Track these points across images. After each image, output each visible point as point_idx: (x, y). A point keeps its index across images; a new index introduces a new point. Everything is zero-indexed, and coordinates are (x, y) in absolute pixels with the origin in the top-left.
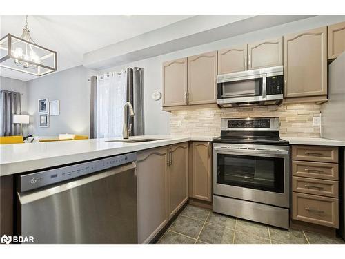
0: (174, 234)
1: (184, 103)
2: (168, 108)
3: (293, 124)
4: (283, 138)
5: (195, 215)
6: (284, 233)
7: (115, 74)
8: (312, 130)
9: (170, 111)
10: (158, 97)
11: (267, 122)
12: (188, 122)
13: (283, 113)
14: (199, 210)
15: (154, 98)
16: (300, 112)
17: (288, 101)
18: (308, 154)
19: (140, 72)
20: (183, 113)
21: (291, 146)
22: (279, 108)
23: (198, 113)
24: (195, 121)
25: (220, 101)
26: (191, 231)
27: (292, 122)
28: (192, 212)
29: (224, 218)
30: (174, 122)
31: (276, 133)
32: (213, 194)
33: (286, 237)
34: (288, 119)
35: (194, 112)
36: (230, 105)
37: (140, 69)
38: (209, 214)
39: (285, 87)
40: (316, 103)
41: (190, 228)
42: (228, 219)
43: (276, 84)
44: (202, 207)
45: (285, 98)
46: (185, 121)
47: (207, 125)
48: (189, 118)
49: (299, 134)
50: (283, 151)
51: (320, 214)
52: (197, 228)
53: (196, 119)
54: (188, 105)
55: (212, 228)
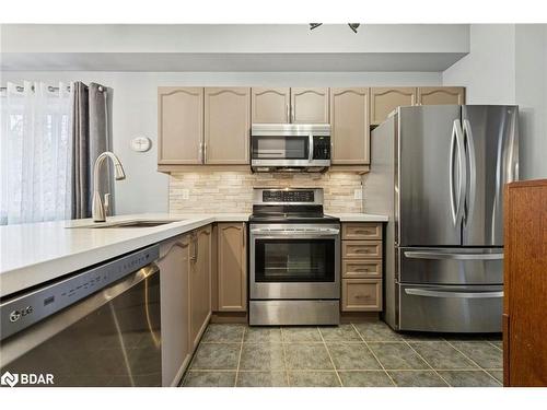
0: (201, 374)
1: (199, 161)
2: (167, 167)
3: (337, 197)
4: (327, 214)
5: (225, 336)
6: (335, 330)
7: (41, 87)
8: (353, 205)
9: (169, 173)
10: (145, 146)
11: (310, 194)
12: (199, 191)
13: (326, 183)
14: (228, 329)
15: (137, 147)
16: (344, 182)
17: (335, 169)
18: (357, 232)
19: (104, 95)
20: (192, 178)
21: (341, 223)
22: (323, 177)
23: (218, 178)
24: (214, 191)
25: (256, 163)
26: (225, 361)
27: (337, 194)
28: (219, 333)
29: (266, 330)
30: (176, 192)
31: (320, 209)
32: (249, 299)
33: (338, 334)
34: (332, 190)
35: (211, 176)
36: (267, 169)
37: (105, 89)
38: (244, 330)
39: (332, 151)
40: (357, 173)
41: (222, 357)
42: (271, 330)
43: (322, 147)
44: (231, 323)
45: (332, 165)
46: (195, 191)
47: (232, 197)
48: (204, 185)
49: (342, 209)
50: (333, 230)
51: (367, 299)
52: (232, 354)
53: (215, 187)
54: (204, 165)
55: (254, 349)
